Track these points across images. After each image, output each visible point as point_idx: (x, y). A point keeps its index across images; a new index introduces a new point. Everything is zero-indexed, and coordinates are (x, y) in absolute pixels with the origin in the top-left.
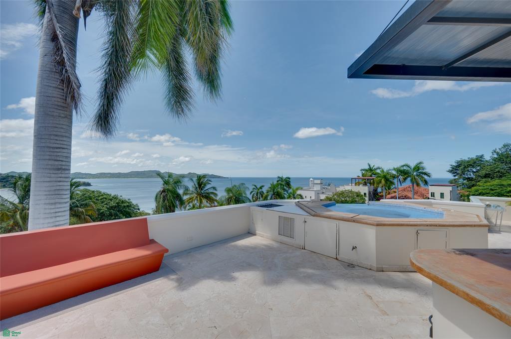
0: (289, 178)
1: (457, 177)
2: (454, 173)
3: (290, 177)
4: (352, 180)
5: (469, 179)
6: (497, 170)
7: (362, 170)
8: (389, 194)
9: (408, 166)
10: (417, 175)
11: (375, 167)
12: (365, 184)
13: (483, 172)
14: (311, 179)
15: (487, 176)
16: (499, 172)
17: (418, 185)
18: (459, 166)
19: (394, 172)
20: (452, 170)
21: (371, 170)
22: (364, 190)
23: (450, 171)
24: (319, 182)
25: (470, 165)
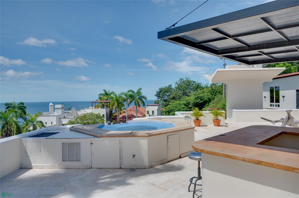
0: (23, 104)
1: (159, 99)
2: (158, 97)
3: (23, 102)
4: (93, 104)
5: (165, 101)
6: (178, 94)
7: (100, 95)
8: (121, 114)
9: (133, 92)
10: (139, 99)
11: (110, 92)
12: (103, 107)
13: (172, 96)
14: (51, 104)
15: (174, 98)
16: (179, 96)
17: (139, 106)
18: (160, 92)
19: (124, 96)
20: (157, 95)
21: (106, 94)
22: (103, 112)
23: (156, 95)
24: (60, 106)
25: (166, 91)
